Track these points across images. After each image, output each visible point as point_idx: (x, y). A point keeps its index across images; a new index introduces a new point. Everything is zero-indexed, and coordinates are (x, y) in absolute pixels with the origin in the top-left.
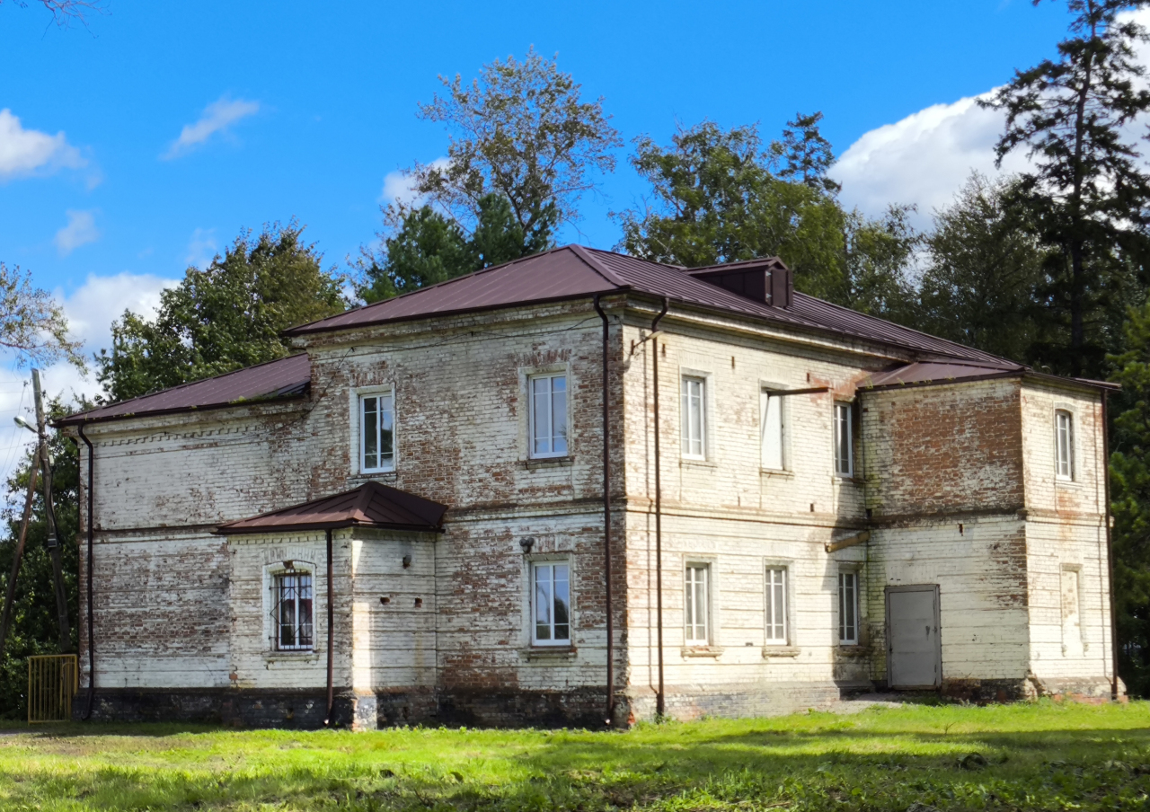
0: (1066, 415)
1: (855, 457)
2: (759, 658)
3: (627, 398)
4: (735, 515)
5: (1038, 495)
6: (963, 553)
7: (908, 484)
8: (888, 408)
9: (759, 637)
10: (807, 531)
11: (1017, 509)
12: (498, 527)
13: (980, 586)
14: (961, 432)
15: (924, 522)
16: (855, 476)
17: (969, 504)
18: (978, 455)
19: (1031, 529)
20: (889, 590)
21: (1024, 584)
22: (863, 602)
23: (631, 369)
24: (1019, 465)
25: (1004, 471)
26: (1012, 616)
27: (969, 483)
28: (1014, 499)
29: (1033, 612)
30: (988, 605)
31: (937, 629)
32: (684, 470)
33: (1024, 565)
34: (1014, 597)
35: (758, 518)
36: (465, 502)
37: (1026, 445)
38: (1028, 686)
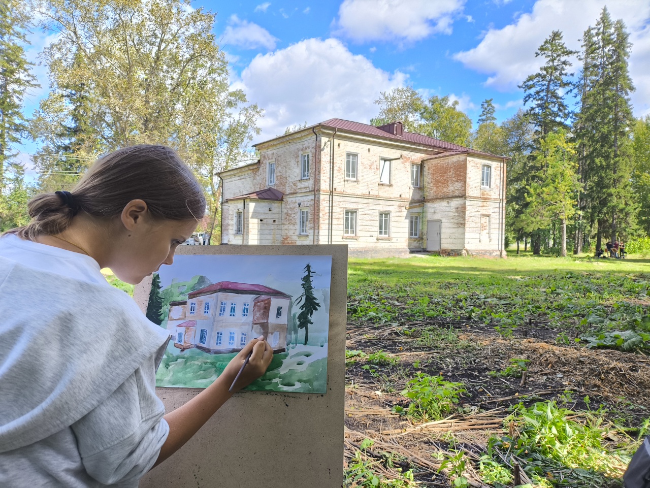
0: (489, 167)
1: (420, 181)
2: (375, 240)
3: (322, 159)
4: (368, 196)
5: (470, 192)
6: (448, 210)
7: (435, 189)
8: (430, 166)
9: (376, 234)
10: (398, 203)
11: (463, 196)
12: (294, 199)
13: (452, 220)
14: (450, 172)
15: (438, 200)
16: (419, 187)
17: (451, 195)
18: (454, 179)
19: (467, 203)
20: (428, 221)
21: (465, 220)
22: (421, 225)
23: (325, 151)
24: (465, 182)
25: (460, 184)
26: (460, 230)
27: (451, 188)
28: (463, 194)
29: (467, 229)
30: (454, 226)
31: (440, 233)
32: (346, 182)
33: (465, 214)
34: (461, 224)
35: (377, 198)
36: (288, 192)
37: (468, 176)
38: (464, 252)
